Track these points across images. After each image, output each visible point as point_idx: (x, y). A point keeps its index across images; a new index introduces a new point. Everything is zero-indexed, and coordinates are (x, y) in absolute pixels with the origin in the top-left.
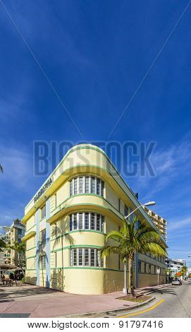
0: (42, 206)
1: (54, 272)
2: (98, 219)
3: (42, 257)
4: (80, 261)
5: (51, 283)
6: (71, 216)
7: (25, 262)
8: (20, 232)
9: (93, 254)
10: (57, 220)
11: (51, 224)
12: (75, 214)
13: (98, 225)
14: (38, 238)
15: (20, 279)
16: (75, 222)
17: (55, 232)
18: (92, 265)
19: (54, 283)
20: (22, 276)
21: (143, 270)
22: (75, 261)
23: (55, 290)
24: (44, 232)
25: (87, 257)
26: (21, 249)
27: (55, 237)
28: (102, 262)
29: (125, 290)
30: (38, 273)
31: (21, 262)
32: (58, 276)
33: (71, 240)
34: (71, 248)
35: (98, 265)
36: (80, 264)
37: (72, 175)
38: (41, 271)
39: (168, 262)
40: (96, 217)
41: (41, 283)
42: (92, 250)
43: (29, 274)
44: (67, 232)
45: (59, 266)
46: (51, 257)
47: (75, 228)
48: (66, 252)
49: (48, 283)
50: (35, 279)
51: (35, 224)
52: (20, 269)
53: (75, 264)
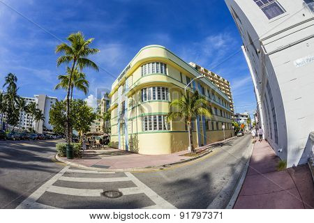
0: (123, 84)
1: (131, 137)
2: (163, 91)
3: (122, 125)
4: (150, 126)
5: (129, 147)
6: (142, 90)
7: (110, 129)
8: (108, 103)
9: (160, 120)
10: (133, 94)
11: (129, 97)
12: (145, 89)
13: (164, 96)
14: (120, 108)
15: (107, 144)
16: (145, 94)
17: (131, 104)
18: (160, 129)
19: (132, 147)
20: (108, 141)
21: (210, 128)
22: (146, 126)
23: (132, 152)
24: (123, 103)
25: (155, 123)
26: (108, 118)
27: (131, 108)
28: (169, 126)
29: (190, 148)
30: (119, 139)
31: (107, 129)
32: (134, 141)
33: (142, 110)
34: (142, 116)
35: (165, 129)
36: (151, 129)
37: (143, 63)
38: (121, 137)
39: (237, 116)
41: (122, 147)
42: (160, 117)
43: (113, 139)
44: (139, 103)
45: (135, 132)
46: (128, 123)
47: (145, 100)
48: (139, 121)
49: (127, 146)
50: (117, 143)
51: (118, 98)
52: (107, 135)
53: (146, 129)
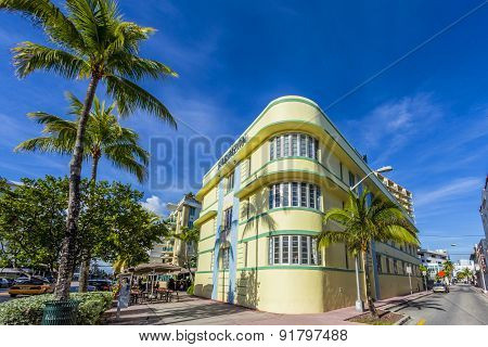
0: (231, 173)
1: (243, 275)
2: (311, 191)
3: (224, 251)
4: (285, 255)
5: (236, 295)
6: (271, 187)
7: (195, 259)
8: (192, 211)
9: (304, 244)
10: (250, 193)
11: (241, 200)
12: (278, 185)
13: (312, 201)
14: (220, 220)
15: (184, 290)
16: (277, 195)
17: (247, 210)
18: (305, 262)
19: (241, 295)
20: (189, 283)
21: (384, 269)
22: (277, 256)
23: (242, 307)
24: (229, 212)
25: (295, 249)
26: (191, 237)
27: (246, 219)
28: (319, 257)
29: (358, 305)
30: (215, 278)
31: (189, 260)
32: (248, 284)
33: (270, 223)
34: (270, 236)
35: (312, 262)
36: (285, 261)
37: (274, 134)
38: (221, 275)
39: (422, 255)
40: (308, 189)
41: (219, 296)
42: (304, 238)
43: (200, 279)
44: (265, 211)
45: (251, 264)
46: (239, 250)
47: (277, 205)
48: (263, 241)
49: (230, 295)
50: (210, 288)
51: (216, 200)
52: (187, 271)
53: (277, 261)
